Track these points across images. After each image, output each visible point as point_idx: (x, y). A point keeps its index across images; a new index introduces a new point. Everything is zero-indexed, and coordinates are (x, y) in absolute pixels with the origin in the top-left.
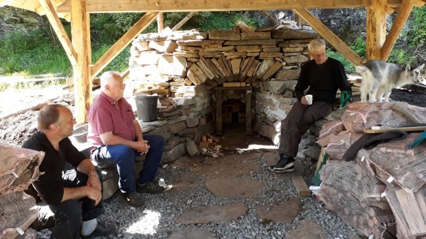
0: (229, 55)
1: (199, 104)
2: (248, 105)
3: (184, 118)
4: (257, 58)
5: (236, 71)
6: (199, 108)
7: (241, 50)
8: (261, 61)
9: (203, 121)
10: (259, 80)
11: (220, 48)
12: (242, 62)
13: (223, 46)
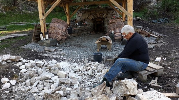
0: (97, 13)
1: (91, 24)
2: (102, 25)
3: (87, 26)
4: (103, 14)
5: (98, 17)
6: (91, 25)
7: (99, 12)
8: (104, 14)
9: (92, 28)
10: (104, 19)
11: (95, 12)
12: (100, 15)
13: (96, 11)
